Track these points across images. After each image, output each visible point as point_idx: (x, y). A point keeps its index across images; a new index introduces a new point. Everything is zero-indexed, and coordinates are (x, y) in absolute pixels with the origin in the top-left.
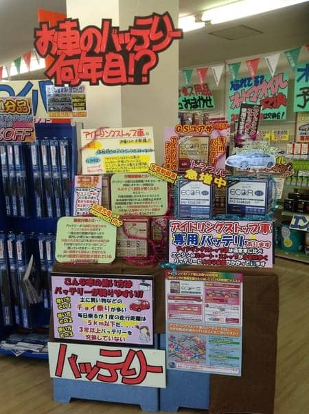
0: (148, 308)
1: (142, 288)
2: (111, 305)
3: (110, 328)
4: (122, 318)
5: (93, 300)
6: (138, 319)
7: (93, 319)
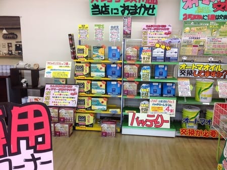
0: (76, 94)
1: (76, 88)
2: (65, 94)
3: (63, 101)
4: (67, 98)
5: (58, 92)
6: (73, 98)
7: (57, 99)
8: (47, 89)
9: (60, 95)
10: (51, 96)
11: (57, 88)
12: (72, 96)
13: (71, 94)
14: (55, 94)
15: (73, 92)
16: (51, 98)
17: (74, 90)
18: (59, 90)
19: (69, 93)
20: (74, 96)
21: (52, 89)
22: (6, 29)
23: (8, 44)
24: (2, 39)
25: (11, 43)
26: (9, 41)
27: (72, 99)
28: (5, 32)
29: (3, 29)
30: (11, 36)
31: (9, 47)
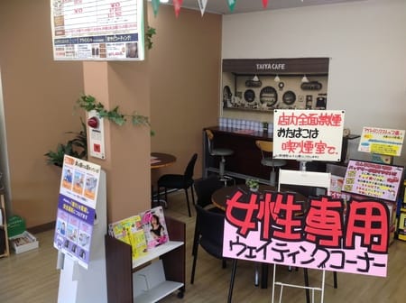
8: (351, 167)
9: (371, 178)
10: (356, 178)
11: (366, 168)
12: (389, 184)
13: (389, 180)
14: (363, 176)
15: (391, 177)
16: (356, 181)
17: (395, 174)
18: (370, 171)
19: (385, 177)
20: (392, 184)
21: (358, 169)
22: (307, 76)
23: (308, 96)
24: (300, 90)
25: (311, 96)
26: (309, 93)
27: (389, 188)
28: (305, 79)
29: (302, 76)
30: (313, 86)
31: (307, 100)
